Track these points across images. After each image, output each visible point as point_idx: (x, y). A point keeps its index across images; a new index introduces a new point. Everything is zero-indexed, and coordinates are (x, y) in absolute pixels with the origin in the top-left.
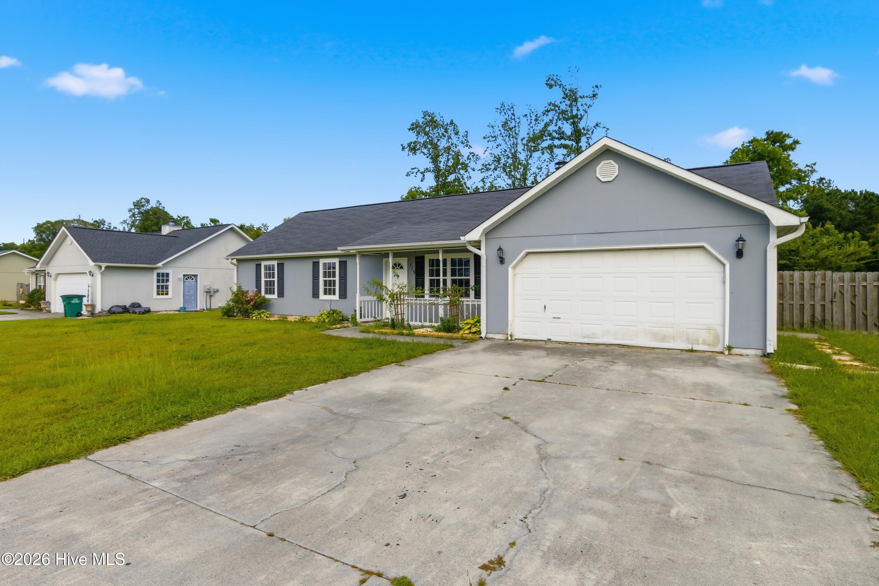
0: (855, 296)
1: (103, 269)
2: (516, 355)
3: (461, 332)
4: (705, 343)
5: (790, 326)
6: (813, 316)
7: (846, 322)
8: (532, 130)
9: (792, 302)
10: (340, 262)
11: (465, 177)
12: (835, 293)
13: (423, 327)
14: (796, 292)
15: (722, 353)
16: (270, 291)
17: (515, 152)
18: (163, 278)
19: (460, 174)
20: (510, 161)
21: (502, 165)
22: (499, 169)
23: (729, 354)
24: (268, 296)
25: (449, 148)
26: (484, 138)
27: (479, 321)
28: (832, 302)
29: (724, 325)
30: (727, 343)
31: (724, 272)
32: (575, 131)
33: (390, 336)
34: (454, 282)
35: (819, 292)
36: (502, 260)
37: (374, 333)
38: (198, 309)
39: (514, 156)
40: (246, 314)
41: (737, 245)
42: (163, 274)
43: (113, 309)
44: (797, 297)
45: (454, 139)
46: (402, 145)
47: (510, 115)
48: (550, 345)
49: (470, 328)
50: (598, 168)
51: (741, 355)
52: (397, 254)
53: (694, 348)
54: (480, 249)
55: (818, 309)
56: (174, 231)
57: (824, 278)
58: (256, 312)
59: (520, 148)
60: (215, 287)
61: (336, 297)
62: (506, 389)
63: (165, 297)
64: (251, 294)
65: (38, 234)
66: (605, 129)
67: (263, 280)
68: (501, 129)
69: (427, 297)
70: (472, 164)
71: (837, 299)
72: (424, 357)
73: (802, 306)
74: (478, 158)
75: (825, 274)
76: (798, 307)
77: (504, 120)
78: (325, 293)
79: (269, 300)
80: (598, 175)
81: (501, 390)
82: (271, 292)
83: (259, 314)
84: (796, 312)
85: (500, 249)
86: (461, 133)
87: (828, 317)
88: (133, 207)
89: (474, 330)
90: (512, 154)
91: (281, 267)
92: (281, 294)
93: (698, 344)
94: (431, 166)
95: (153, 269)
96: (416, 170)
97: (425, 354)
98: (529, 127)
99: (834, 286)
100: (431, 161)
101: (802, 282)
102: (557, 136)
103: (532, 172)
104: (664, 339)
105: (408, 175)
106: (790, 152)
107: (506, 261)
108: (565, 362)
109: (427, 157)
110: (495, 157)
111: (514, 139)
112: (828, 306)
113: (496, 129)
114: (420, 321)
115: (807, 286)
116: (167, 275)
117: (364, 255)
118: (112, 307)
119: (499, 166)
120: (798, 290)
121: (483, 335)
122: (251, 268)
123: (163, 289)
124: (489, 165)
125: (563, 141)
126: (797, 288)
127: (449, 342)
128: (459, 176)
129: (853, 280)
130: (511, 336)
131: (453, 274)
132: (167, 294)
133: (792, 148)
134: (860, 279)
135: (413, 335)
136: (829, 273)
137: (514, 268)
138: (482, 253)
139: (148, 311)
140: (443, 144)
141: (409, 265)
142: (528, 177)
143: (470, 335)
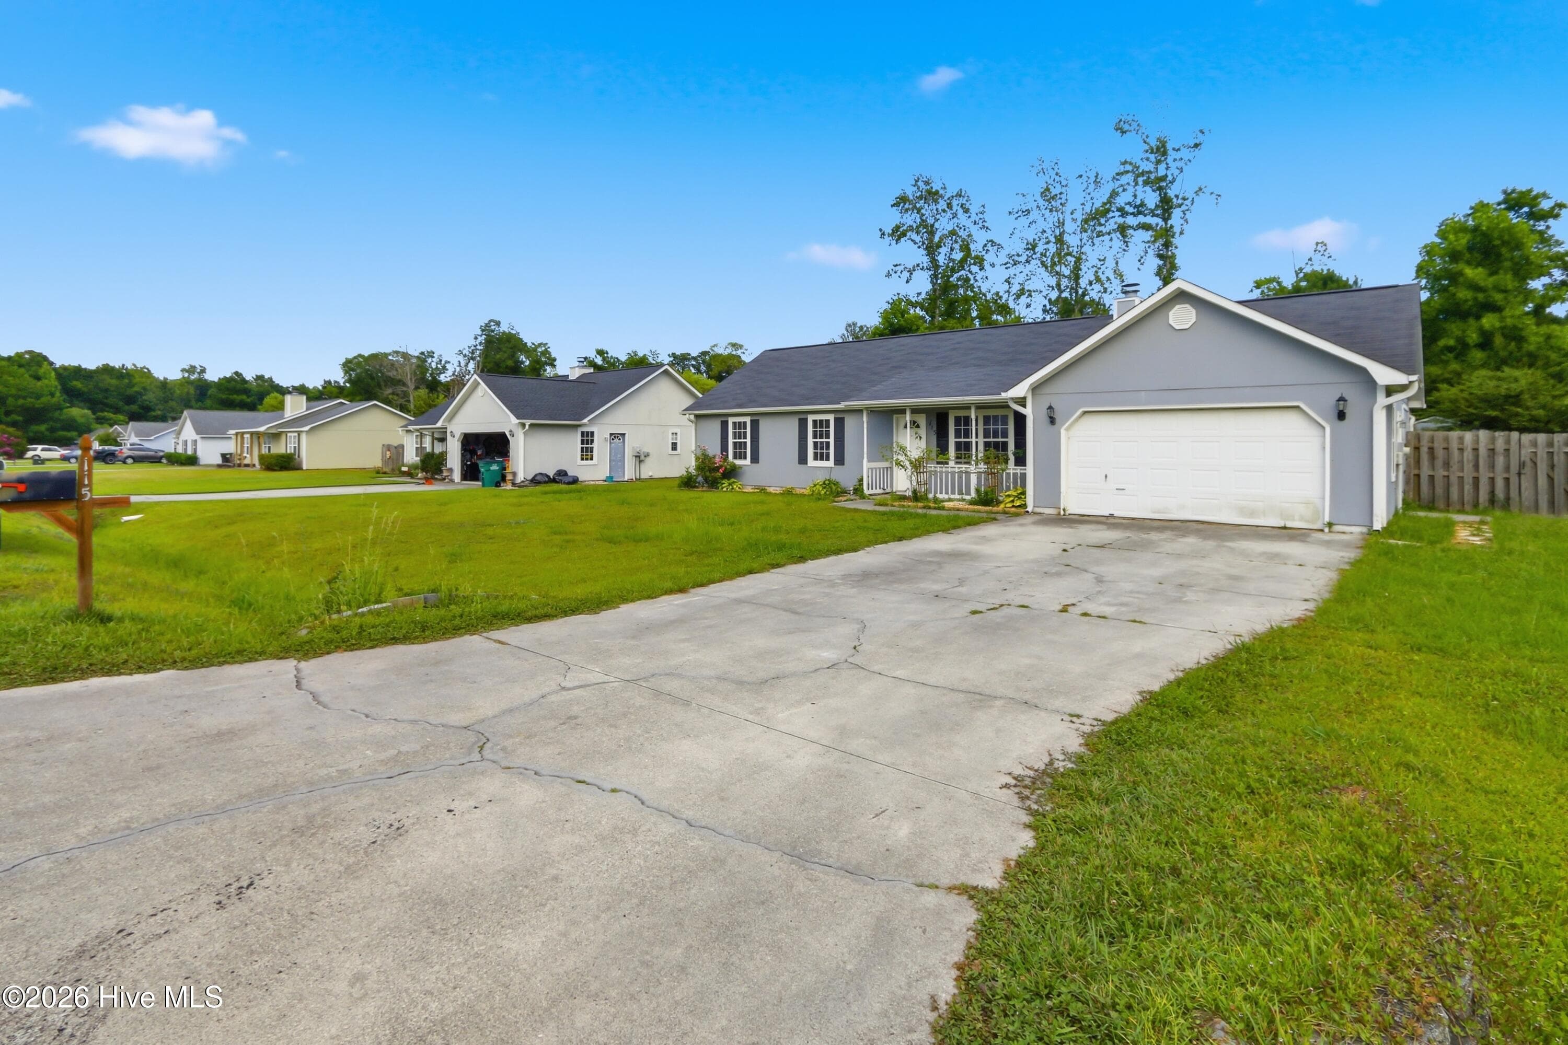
0: (1552, 467)
1: (527, 427)
2: (1072, 528)
3: (1002, 506)
4: (1302, 519)
5: (1458, 507)
6: (1492, 493)
7: (1540, 502)
8: (1088, 198)
9: (1461, 474)
10: (836, 419)
11: (978, 278)
12: (1524, 463)
13: (950, 500)
14: (1468, 461)
15: (1322, 530)
16: (740, 455)
17: (1060, 235)
18: (588, 438)
19: (971, 272)
20: (1052, 248)
21: (1038, 255)
22: (1033, 262)
23: (1330, 532)
24: (738, 462)
25: (953, 233)
26: (1010, 213)
27: (1024, 493)
28: (1519, 474)
29: (1324, 498)
30: (1327, 519)
31: (1324, 436)
32: (1161, 201)
33: (917, 508)
34: (987, 445)
35: (1500, 460)
36: (1052, 421)
37: (892, 506)
38: (626, 479)
39: (1060, 240)
40: (713, 484)
41: (1338, 405)
42: (587, 433)
43: (538, 478)
44: (1469, 467)
45: (962, 218)
46: (881, 230)
47: (1054, 176)
48: (1112, 520)
49: (1013, 501)
50: (1171, 314)
51: (1344, 533)
52: (916, 410)
53: (1288, 525)
54: (1024, 406)
55: (1500, 484)
56: (584, 374)
57: (1508, 442)
58: (726, 483)
59: (1070, 227)
60: (646, 450)
61: (831, 463)
62: (1065, 550)
63: (589, 462)
64: (717, 459)
65: (346, 372)
66: (1214, 196)
67: (731, 440)
68: (1038, 197)
69: (952, 464)
70: (989, 258)
71: (1528, 469)
72: (968, 528)
73: (1476, 480)
74: (1000, 246)
75: (1509, 436)
76: (1471, 480)
77: (1045, 186)
78: (816, 458)
79: (740, 467)
80: (1171, 322)
81: (1060, 551)
82: (742, 456)
83: (730, 484)
84: (1468, 488)
85: (1050, 408)
86: (974, 209)
87: (1514, 494)
88: (480, 333)
89: (1018, 503)
90: (1056, 237)
91: (755, 425)
92: (755, 459)
93: (1294, 520)
94: (925, 261)
95: (576, 427)
96: (899, 268)
97: (970, 525)
98: (1084, 194)
99: (1523, 452)
100: (925, 252)
101: (1476, 447)
102: (1131, 210)
103: (1089, 264)
104: (1252, 514)
105: (888, 275)
106: (1551, 222)
107: (1058, 421)
108: (1128, 535)
109: (919, 247)
110: (1027, 244)
111: (1060, 213)
112: (1514, 480)
113: (1030, 198)
114: (947, 493)
115: (1483, 451)
116: (592, 433)
117: (872, 411)
118: (536, 476)
119: (1034, 256)
120: (1471, 457)
121: (1030, 509)
122: (715, 427)
123: (587, 453)
124: (1018, 255)
125: (1141, 219)
126: (1468, 455)
127: (993, 516)
128: (969, 275)
129: (1550, 444)
130: (1064, 510)
131: (986, 435)
132: (592, 459)
133: (1552, 214)
134: (1561, 443)
135: (943, 508)
136: (1515, 435)
137: (1067, 429)
138: (1028, 411)
139: (575, 481)
140: (944, 225)
141: (929, 424)
142: (1081, 273)
143: (1013, 509)
